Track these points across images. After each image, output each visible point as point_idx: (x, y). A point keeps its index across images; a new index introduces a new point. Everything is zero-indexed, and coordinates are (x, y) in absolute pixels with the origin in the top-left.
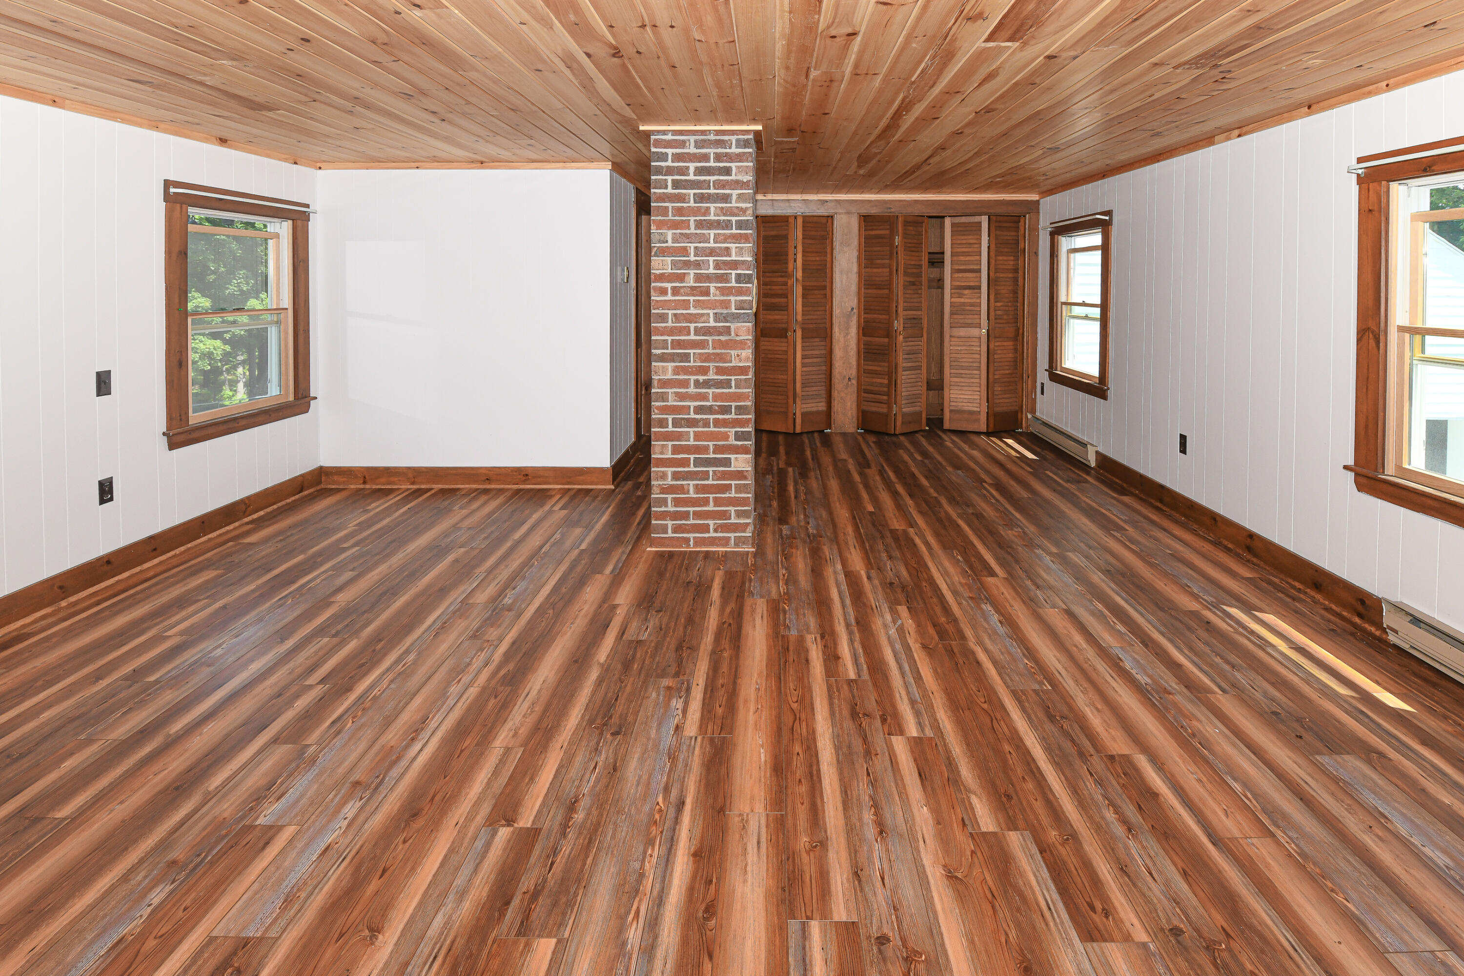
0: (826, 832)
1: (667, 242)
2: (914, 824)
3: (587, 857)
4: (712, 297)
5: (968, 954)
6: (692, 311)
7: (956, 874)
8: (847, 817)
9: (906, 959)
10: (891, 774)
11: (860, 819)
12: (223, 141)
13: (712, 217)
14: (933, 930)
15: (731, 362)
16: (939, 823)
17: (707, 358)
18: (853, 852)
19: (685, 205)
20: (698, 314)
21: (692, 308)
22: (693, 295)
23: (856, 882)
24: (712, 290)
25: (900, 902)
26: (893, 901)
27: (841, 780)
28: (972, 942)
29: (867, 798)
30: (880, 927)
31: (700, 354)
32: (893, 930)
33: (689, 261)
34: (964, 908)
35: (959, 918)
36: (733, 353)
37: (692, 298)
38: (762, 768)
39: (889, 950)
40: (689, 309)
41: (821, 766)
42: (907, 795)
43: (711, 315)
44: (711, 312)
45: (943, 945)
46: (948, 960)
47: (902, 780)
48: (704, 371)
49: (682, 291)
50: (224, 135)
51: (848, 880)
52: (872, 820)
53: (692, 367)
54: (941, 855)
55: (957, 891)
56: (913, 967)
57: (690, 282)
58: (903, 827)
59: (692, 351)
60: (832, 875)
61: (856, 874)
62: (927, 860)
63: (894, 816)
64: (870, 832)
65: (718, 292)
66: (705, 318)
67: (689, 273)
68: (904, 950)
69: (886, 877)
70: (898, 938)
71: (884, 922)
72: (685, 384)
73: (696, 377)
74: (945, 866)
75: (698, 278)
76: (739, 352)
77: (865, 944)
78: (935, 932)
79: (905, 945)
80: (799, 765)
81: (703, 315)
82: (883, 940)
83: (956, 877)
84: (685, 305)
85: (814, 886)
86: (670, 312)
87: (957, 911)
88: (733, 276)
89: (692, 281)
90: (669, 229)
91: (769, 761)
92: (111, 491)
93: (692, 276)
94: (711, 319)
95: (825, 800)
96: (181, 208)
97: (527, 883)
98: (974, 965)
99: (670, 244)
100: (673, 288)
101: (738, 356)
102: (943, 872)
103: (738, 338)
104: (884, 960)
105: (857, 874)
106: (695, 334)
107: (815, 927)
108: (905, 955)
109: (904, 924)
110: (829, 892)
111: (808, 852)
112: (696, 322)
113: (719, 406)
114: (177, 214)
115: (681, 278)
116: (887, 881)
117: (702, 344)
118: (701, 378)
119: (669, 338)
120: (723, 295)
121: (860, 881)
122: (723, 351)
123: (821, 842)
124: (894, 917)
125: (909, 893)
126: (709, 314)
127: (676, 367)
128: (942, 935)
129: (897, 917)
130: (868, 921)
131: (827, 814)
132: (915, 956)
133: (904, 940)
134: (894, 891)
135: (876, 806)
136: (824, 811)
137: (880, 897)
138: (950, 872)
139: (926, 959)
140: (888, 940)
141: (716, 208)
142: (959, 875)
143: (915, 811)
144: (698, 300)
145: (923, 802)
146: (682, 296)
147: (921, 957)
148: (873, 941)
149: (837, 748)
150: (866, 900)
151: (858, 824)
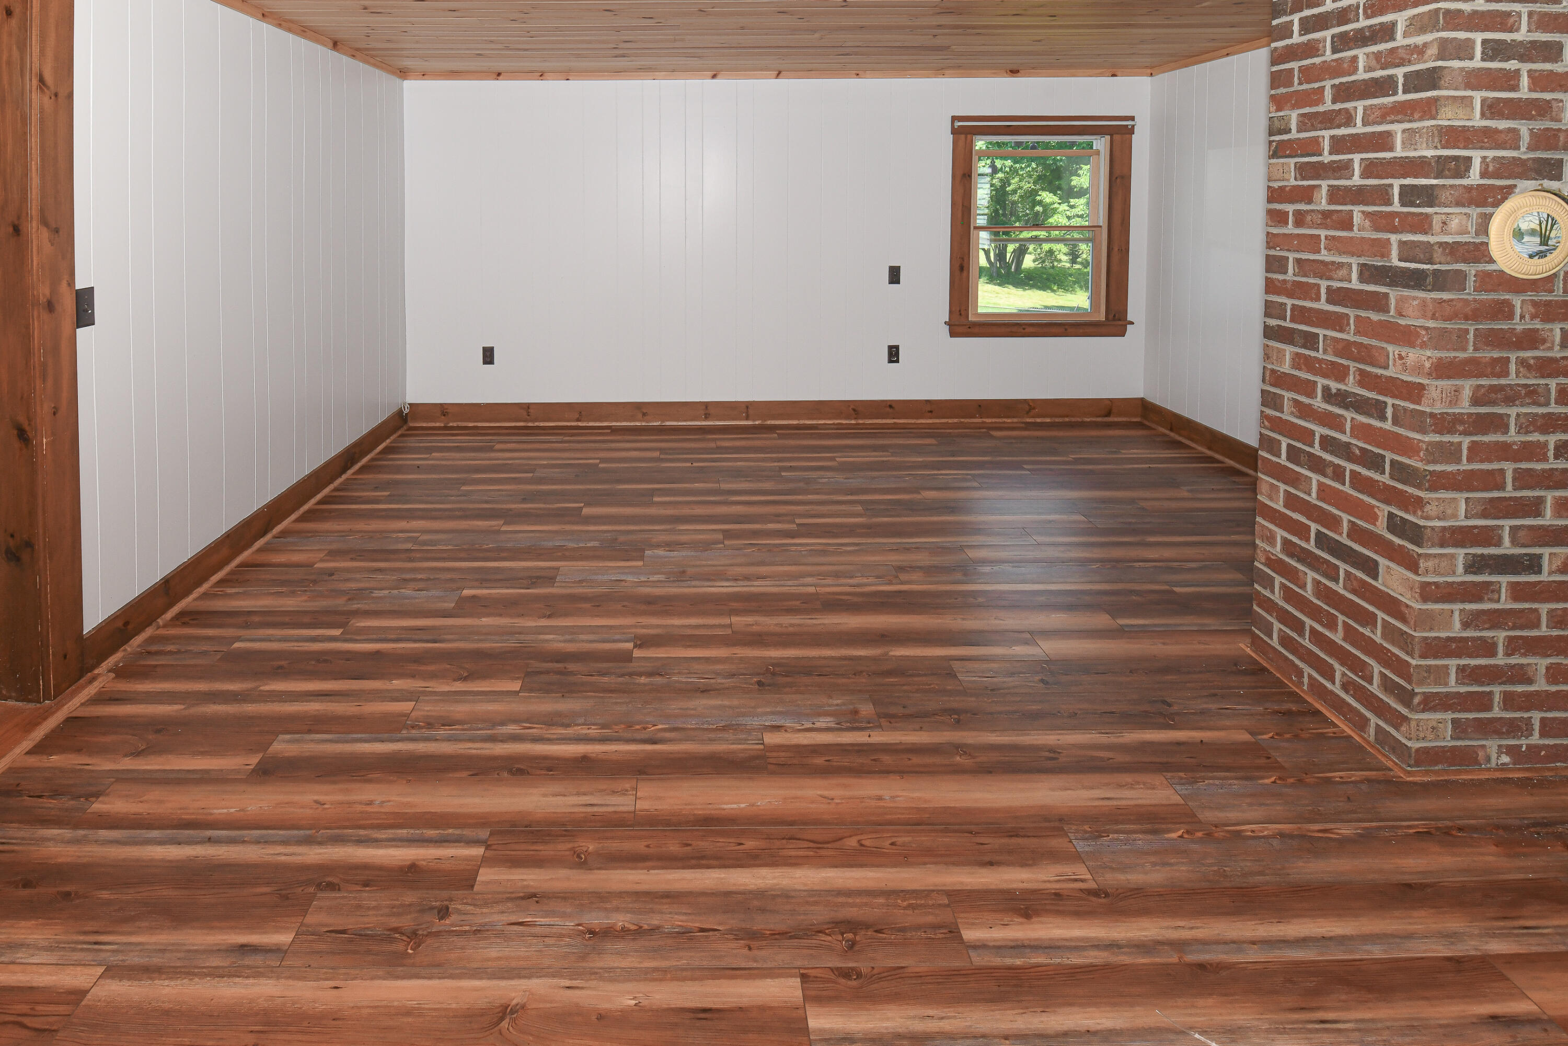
0: (600, 869)
1: (1289, 131)
2: (602, 979)
3: (594, 692)
4: (1356, 233)
5: (396, 1004)
6: (1324, 256)
7: (507, 1020)
8: (621, 895)
9: (415, 933)
10: (705, 963)
11: (617, 909)
12: (1014, 72)
13: (1361, 75)
14: (439, 969)
15: (1386, 367)
16: (600, 1017)
17: (1345, 349)
18: (565, 896)
19: (1317, 60)
20: (1333, 263)
21: (1323, 252)
22: (1327, 227)
23: (521, 895)
24: (1357, 218)
25: (486, 938)
26: (488, 930)
27: (690, 894)
28: (409, 1012)
29: (656, 922)
30: (459, 912)
31: (1333, 338)
32: (452, 925)
33: (1321, 164)
34: (455, 1016)
35: (444, 1006)
36: (1392, 350)
37: (1323, 233)
38: (710, 806)
39: (432, 918)
40: (1318, 251)
41: (717, 870)
42: (661, 980)
43: (1355, 268)
44: (1354, 262)
45: (417, 976)
46: (398, 978)
47: (693, 979)
48: (1340, 373)
49: (1309, 218)
50: (1015, 67)
51: (528, 886)
52: (615, 924)
53: (1320, 361)
54: (541, 1006)
55: (483, 1013)
56: (404, 938)
57: (1322, 202)
58: (599, 963)
59: (1321, 332)
60: (537, 871)
61: (534, 895)
62: (537, 985)
63: (622, 954)
64: (596, 920)
65: (1367, 223)
66: (1342, 273)
67: (1320, 186)
68: (425, 933)
69: (521, 928)
70: (441, 928)
71: (463, 917)
72: (1308, 388)
73: (1326, 382)
74: (523, 1007)
75: (1335, 195)
76: (1404, 351)
77: (445, 894)
78: (435, 970)
79: (430, 934)
80: (718, 844)
81: (1341, 265)
82: (444, 912)
83: (502, 1019)
84: (1313, 243)
85: (527, 853)
86: (1291, 256)
87: (454, 1006)
88: (1396, 191)
89: (1324, 201)
90: (1294, 107)
91: (723, 812)
92: (897, 354)
93: (1324, 191)
94: (1354, 276)
95: (652, 872)
96: (966, 138)
97: (572, 667)
98: (381, 1007)
99: (1294, 135)
100: (1297, 213)
101: (1401, 357)
102: (514, 1002)
103: (1402, 322)
104: (422, 911)
105: (532, 897)
106: (1329, 301)
107: (478, 851)
108: (420, 932)
109: (455, 938)
110: (516, 867)
111: (573, 849)
112: (1330, 278)
113: (1361, 449)
114: (961, 143)
115: (1306, 195)
116: (516, 928)
117: (1338, 322)
118: (1334, 386)
119: (1289, 302)
120: (1377, 229)
121: (523, 898)
122: (1374, 342)
123: (585, 862)
124: (467, 928)
125: (493, 951)
126: (1350, 265)
127: (1297, 354)
128: (430, 978)
129: (466, 932)
130: (469, 901)
131: (629, 871)
132: (415, 943)
133: (437, 934)
134: (500, 934)
135: (639, 932)
136: (635, 868)
137: (497, 917)
138: (513, 1012)
139: (408, 953)
140: (441, 918)
141: (1367, 55)
142: (505, 1024)
143: (629, 986)
144: (1333, 237)
145: (645, 1003)
146: (1310, 227)
147: (411, 949)
148: (446, 903)
149: (760, 894)
150: (497, 903)
151: (608, 906)
